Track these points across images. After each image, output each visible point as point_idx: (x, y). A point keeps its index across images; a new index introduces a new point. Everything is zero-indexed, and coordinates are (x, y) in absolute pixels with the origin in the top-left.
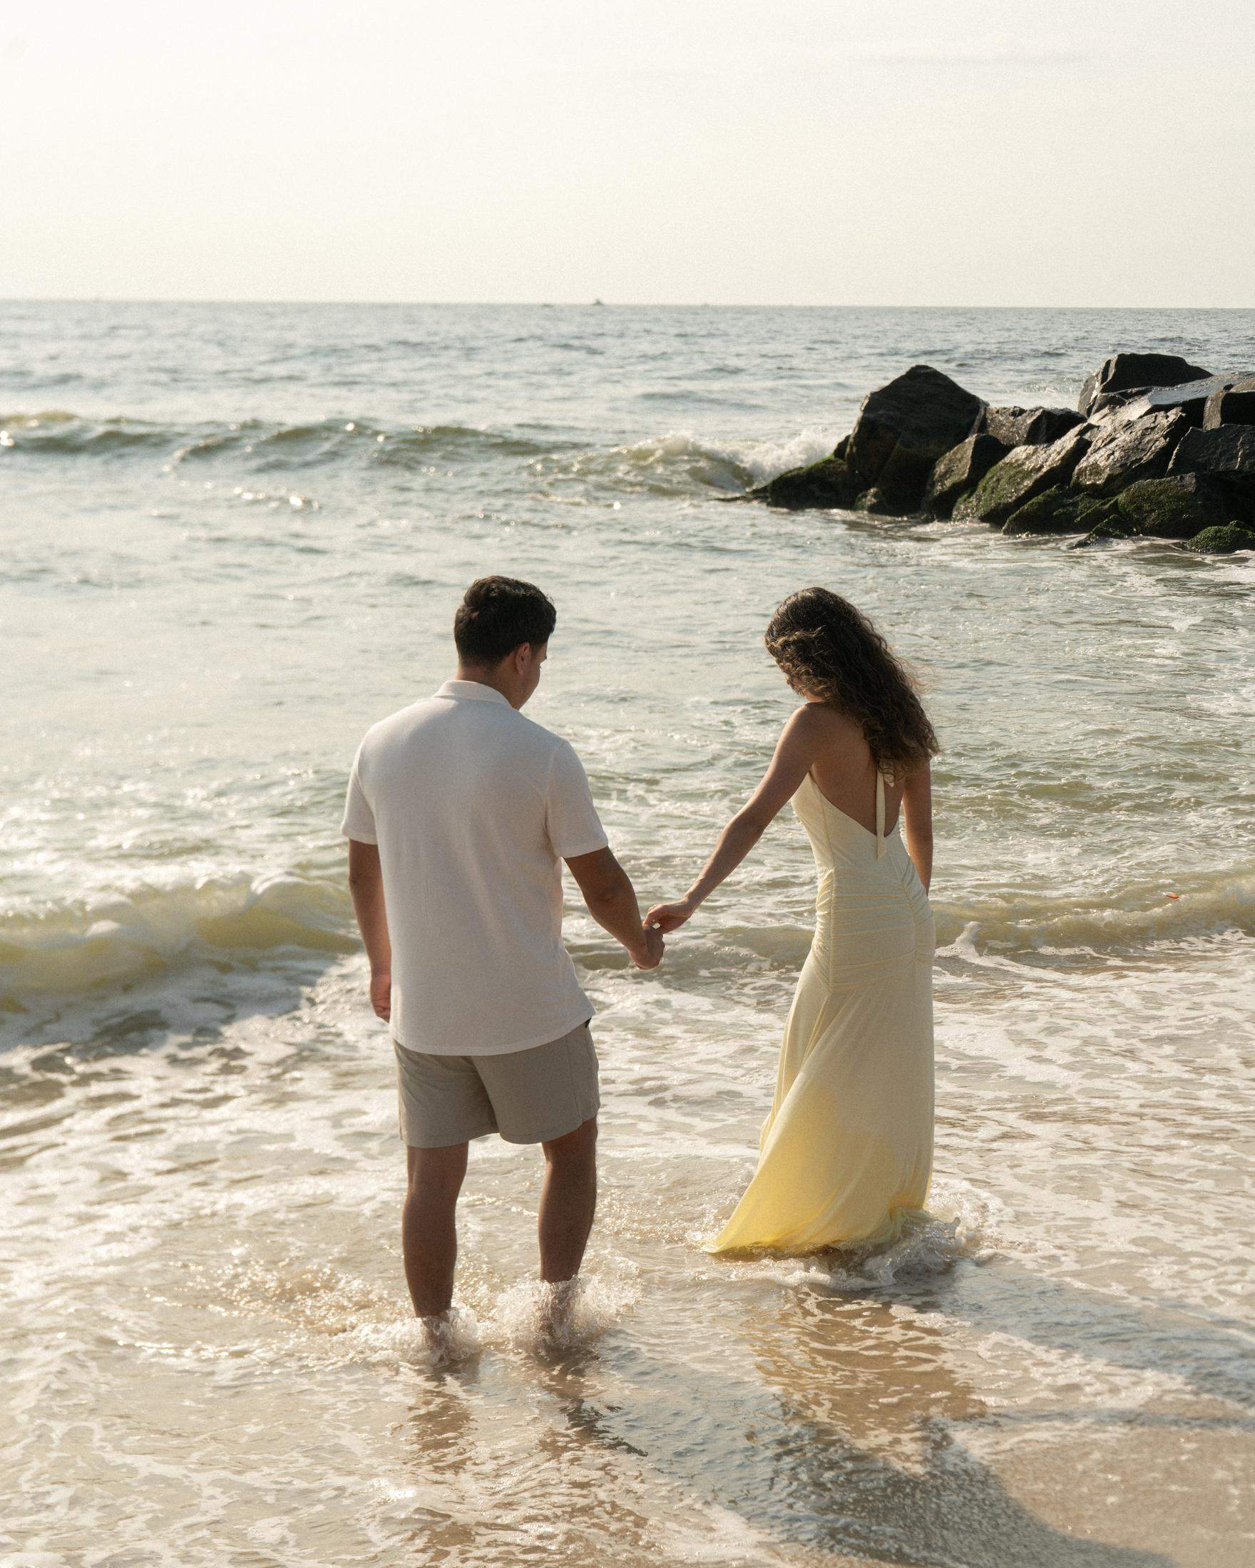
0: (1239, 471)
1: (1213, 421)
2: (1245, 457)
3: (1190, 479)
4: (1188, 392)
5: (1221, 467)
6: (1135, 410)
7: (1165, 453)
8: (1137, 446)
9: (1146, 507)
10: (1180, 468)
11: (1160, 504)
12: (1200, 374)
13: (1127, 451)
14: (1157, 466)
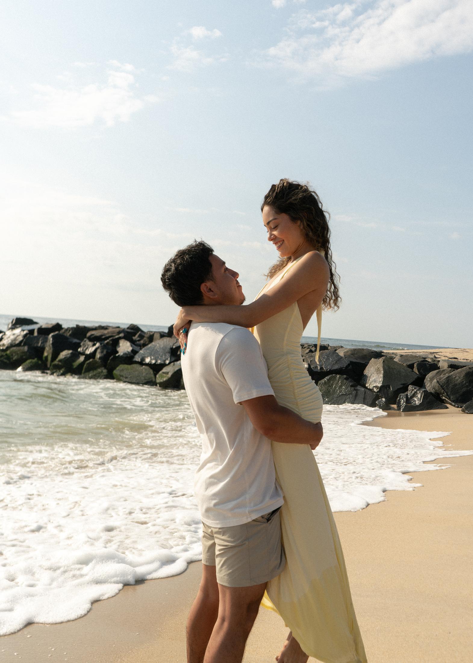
0: (40, 347)
1: (36, 334)
2: (41, 343)
3: (26, 348)
4: (31, 327)
5: (35, 345)
6: (18, 331)
7: (21, 342)
8: (15, 339)
9: (14, 354)
10: (24, 345)
11: (18, 354)
12: (36, 323)
13: (12, 341)
14: (19, 345)
